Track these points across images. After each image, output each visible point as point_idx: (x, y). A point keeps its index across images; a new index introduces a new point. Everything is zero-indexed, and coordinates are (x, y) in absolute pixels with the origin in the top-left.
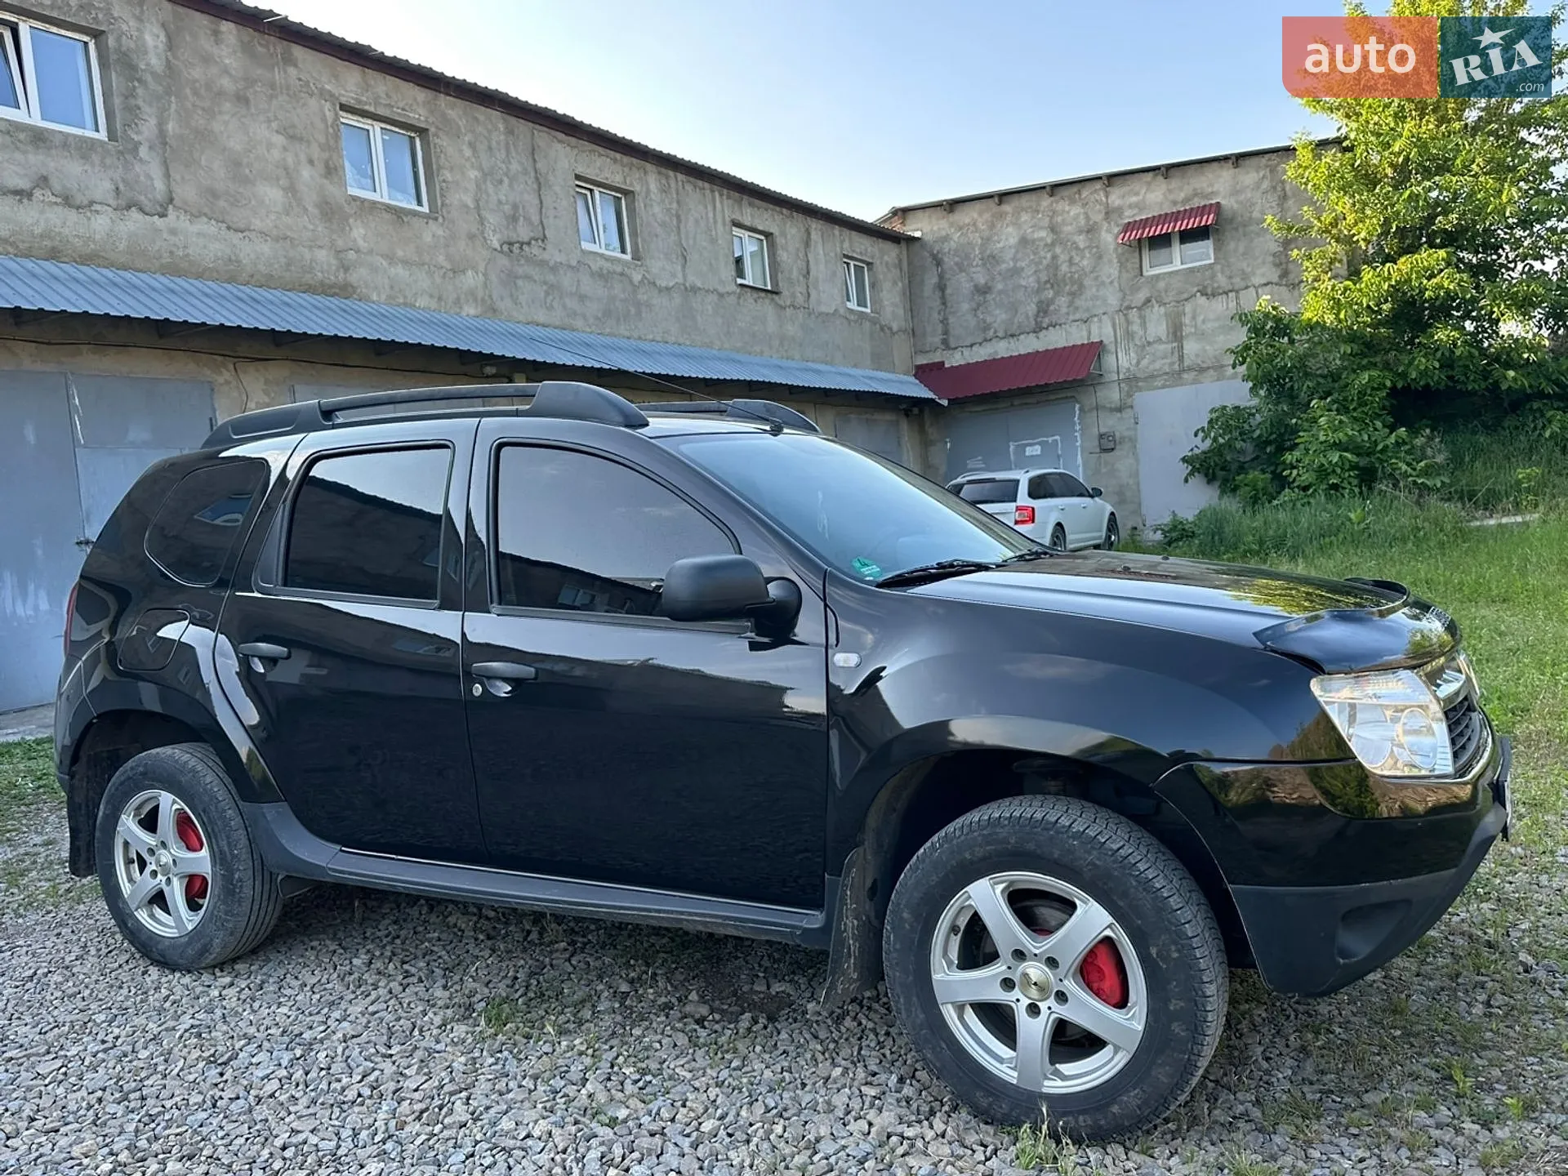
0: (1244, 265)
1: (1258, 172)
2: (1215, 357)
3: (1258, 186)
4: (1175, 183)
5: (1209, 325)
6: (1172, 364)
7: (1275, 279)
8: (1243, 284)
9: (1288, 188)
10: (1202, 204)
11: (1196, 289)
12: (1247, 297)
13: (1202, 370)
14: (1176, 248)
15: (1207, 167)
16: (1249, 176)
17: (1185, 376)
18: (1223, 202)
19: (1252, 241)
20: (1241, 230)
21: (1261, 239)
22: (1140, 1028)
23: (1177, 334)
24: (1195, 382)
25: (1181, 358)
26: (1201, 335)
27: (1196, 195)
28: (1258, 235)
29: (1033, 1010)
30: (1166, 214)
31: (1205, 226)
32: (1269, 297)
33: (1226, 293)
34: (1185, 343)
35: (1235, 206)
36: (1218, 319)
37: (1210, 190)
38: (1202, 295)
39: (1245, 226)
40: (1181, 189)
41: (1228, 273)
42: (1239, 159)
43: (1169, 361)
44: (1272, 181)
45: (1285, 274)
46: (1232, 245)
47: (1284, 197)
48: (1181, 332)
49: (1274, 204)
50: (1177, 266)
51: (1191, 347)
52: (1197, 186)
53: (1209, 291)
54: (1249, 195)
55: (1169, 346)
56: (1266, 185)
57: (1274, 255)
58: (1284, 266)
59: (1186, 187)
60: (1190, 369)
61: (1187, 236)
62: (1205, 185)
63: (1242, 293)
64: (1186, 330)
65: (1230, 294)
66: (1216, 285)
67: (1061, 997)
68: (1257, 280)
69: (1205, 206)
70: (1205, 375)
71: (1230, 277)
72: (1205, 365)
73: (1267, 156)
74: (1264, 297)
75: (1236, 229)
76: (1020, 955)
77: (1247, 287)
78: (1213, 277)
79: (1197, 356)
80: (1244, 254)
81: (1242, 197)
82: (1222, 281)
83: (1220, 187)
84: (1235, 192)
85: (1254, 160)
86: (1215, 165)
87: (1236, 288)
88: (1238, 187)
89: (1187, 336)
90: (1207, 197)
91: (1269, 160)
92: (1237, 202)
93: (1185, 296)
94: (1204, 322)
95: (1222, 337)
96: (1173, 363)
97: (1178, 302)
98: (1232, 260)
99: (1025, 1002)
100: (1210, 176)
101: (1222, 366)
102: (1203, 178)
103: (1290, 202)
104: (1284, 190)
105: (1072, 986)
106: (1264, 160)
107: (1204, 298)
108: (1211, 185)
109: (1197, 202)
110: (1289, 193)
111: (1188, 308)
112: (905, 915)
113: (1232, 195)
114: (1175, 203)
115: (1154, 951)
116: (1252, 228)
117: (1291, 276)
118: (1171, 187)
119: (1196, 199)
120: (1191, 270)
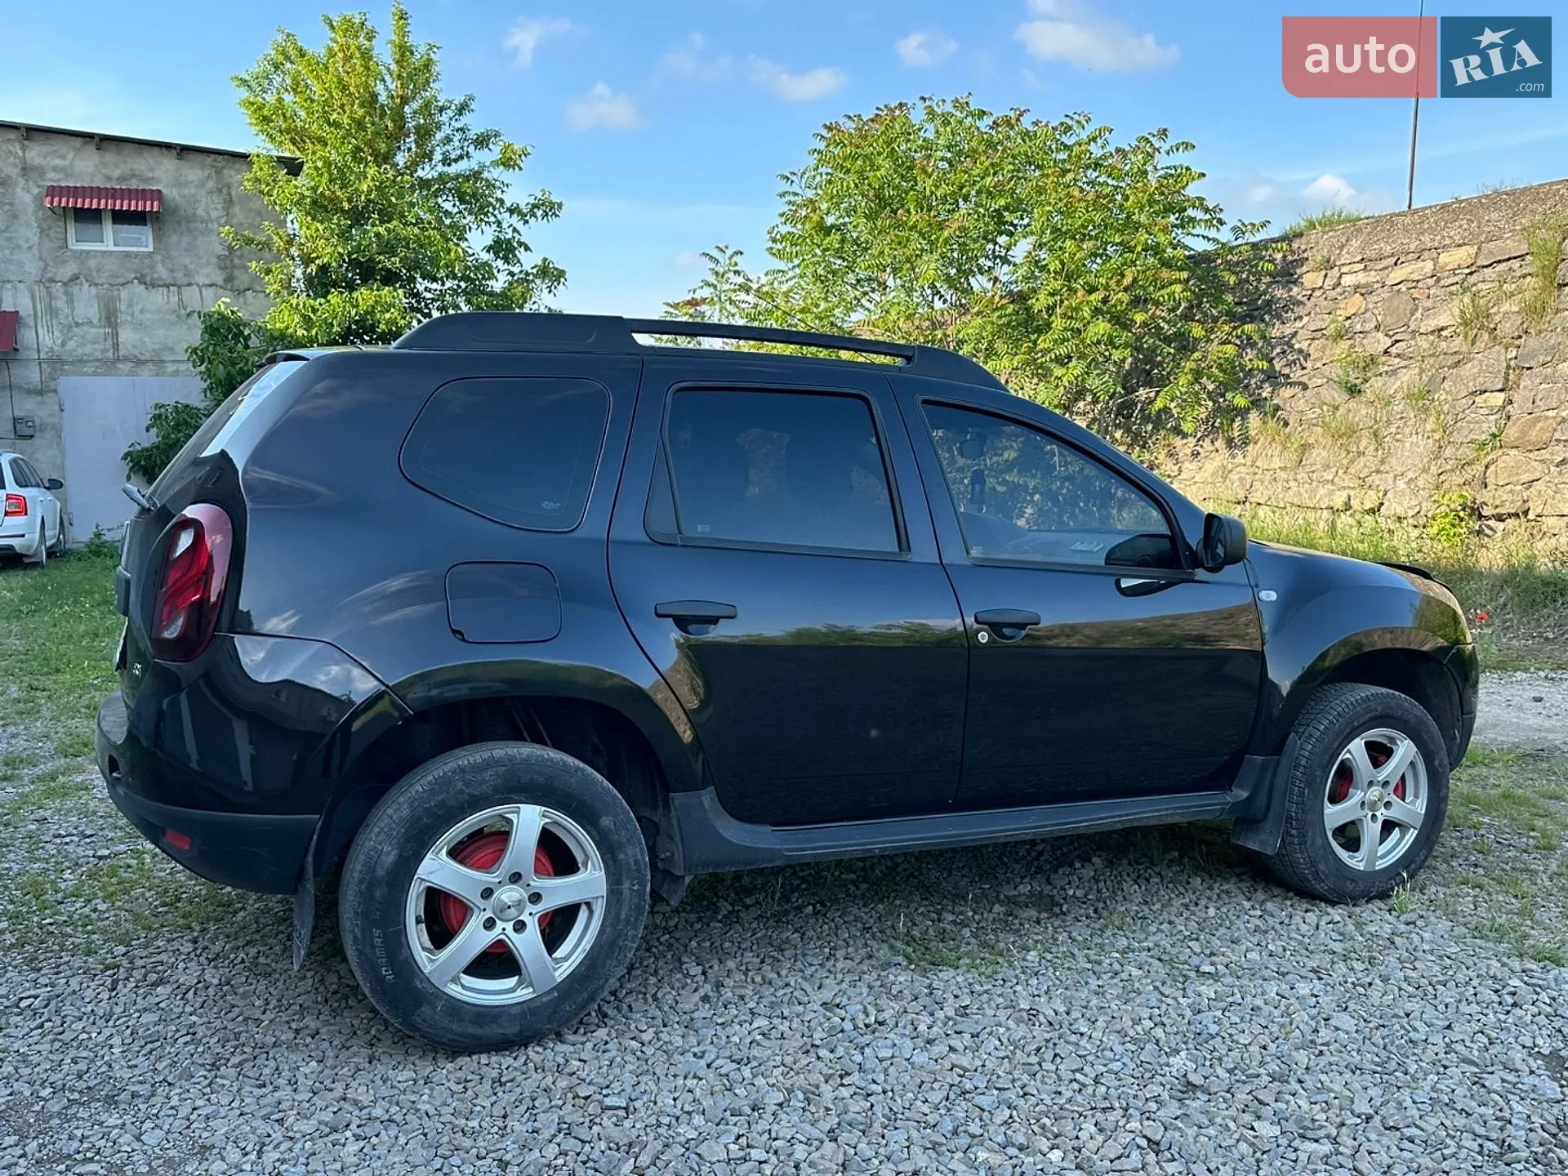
0: (187, 261)
1: (202, 169)
2: (154, 350)
3: (202, 185)
4: (110, 157)
5: (149, 316)
6: (105, 351)
7: (220, 282)
8: (185, 281)
9: (233, 194)
10: (141, 187)
11: (133, 276)
12: (191, 296)
13: (140, 363)
14: (108, 228)
15: (146, 151)
16: (194, 172)
17: (121, 366)
18: (164, 191)
19: (195, 238)
20: (183, 224)
21: (205, 239)
22: (1423, 812)
23: (110, 318)
24: (130, 374)
25: (116, 346)
26: (139, 326)
27: (134, 176)
28: (202, 233)
29: (1374, 817)
30: (98, 188)
31: (144, 213)
32: (228, 300)
33: (168, 286)
34: (119, 330)
35: (178, 199)
36: (158, 311)
37: (150, 175)
38: (140, 282)
39: (189, 222)
40: (116, 165)
41: (170, 266)
42: (184, 151)
43: (102, 347)
44: (217, 182)
45: (230, 279)
46: (174, 238)
47: (229, 203)
48: (116, 317)
49: (219, 206)
50: (108, 245)
51: (126, 336)
52: (135, 166)
53: (148, 280)
54: (193, 192)
55: (102, 331)
56: (210, 184)
57: (219, 257)
58: (229, 270)
59: (122, 165)
60: (126, 359)
61: (120, 217)
62: (143, 168)
63: (186, 291)
64: (122, 318)
65: (172, 288)
66: (156, 276)
67: (1388, 805)
68: (201, 280)
69: (143, 190)
70: (142, 367)
71: (172, 271)
72: (143, 358)
73: (213, 156)
74: (223, 299)
75: (179, 223)
76: (1371, 784)
77: (190, 285)
78: (152, 267)
79: (134, 346)
80: (186, 250)
81: (186, 191)
82: (162, 272)
83: (163, 175)
84: (178, 184)
85: (201, 157)
86: (157, 149)
87: (178, 283)
88: (182, 179)
89: (123, 323)
90: (148, 180)
91: (215, 161)
92: (180, 195)
93: (121, 280)
94: (142, 311)
95: (161, 332)
96: (107, 350)
97: (112, 285)
98: (173, 253)
99: (1370, 814)
100: (151, 161)
101: (163, 362)
102: (143, 162)
103: (237, 209)
104: (230, 194)
105: (1394, 798)
106: (209, 160)
107: (142, 287)
108: (152, 170)
109: (134, 184)
110: (235, 199)
111: (124, 293)
112: (1318, 773)
113: (173, 186)
114: (109, 178)
115: (1436, 763)
116: (195, 225)
117: (237, 282)
118: (106, 160)
119: (134, 181)
120: (128, 255)
